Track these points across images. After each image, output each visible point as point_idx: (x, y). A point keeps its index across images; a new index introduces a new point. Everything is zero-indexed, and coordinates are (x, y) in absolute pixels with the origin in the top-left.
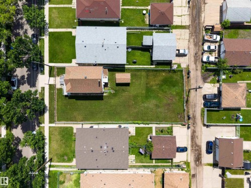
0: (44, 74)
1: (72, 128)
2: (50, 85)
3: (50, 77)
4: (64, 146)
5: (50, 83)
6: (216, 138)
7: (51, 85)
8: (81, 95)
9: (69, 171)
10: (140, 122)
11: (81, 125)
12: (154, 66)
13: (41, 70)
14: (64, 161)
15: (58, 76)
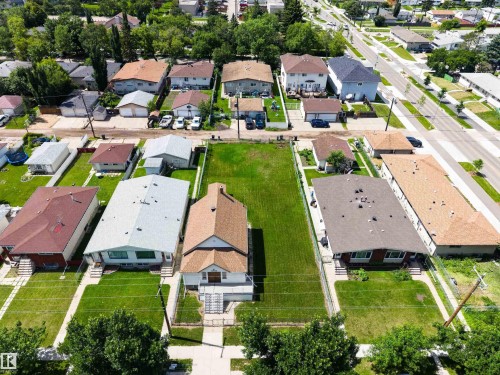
0: (189, 362)
1: (338, 284)
2: (226, 342)
3: (200, 342)
4: (390, 302)
5: (221, 343)
6: (305, 121)
7: (225, 339)
8: (251, 266)
9: (451, 288)
10: (298, 182)
11: (326, 265)
12: (199, 168)
13: (177, 370)
14: (430, 301)
15: (199, 319)
